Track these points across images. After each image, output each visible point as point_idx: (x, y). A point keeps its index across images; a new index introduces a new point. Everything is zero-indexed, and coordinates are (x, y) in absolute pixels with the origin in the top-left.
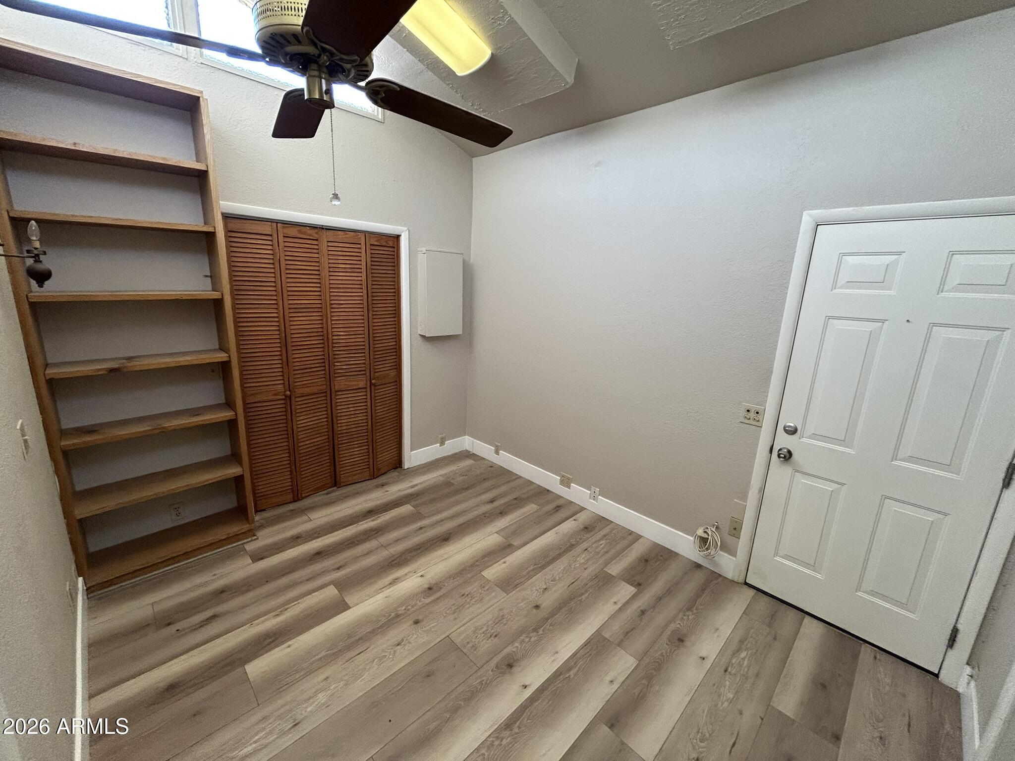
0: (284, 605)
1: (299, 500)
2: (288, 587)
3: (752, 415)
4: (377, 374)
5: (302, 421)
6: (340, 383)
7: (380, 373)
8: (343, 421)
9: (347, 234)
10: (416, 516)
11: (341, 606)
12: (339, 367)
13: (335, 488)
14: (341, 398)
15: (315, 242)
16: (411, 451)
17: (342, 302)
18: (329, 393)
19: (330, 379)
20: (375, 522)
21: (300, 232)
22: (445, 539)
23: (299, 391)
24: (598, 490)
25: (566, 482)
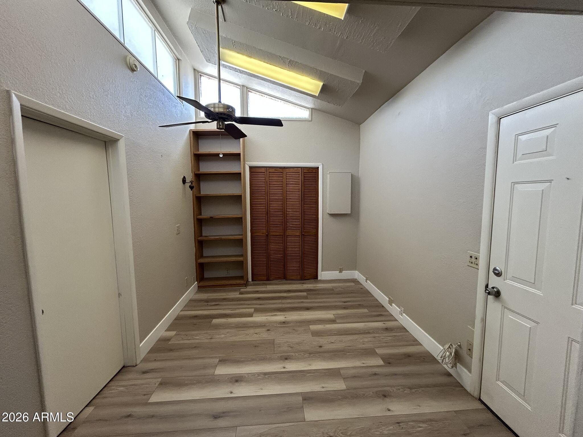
0: (236, 308)
1: (268, 280)
2: (242, 304)
3: (473, 260)
4: (305, 230)
5: (272, 246)
6: (289, 232)
7: (308, 230)
8: (289, 250)
9: (294, 169)
10: (306, 298)
11: (251, 315)
12: (289, 225)
13: (284, 280)
14: (289, 239)
15: (281, 174)
16: (322, 271)
17: (291, 197)
18: (284, 237)
19: (285, 229)
20: (287, 295)
21: (275, 170)
22: (308, 309)
23: (271, 234)
24: (403, 309)
25: (390, 302)
